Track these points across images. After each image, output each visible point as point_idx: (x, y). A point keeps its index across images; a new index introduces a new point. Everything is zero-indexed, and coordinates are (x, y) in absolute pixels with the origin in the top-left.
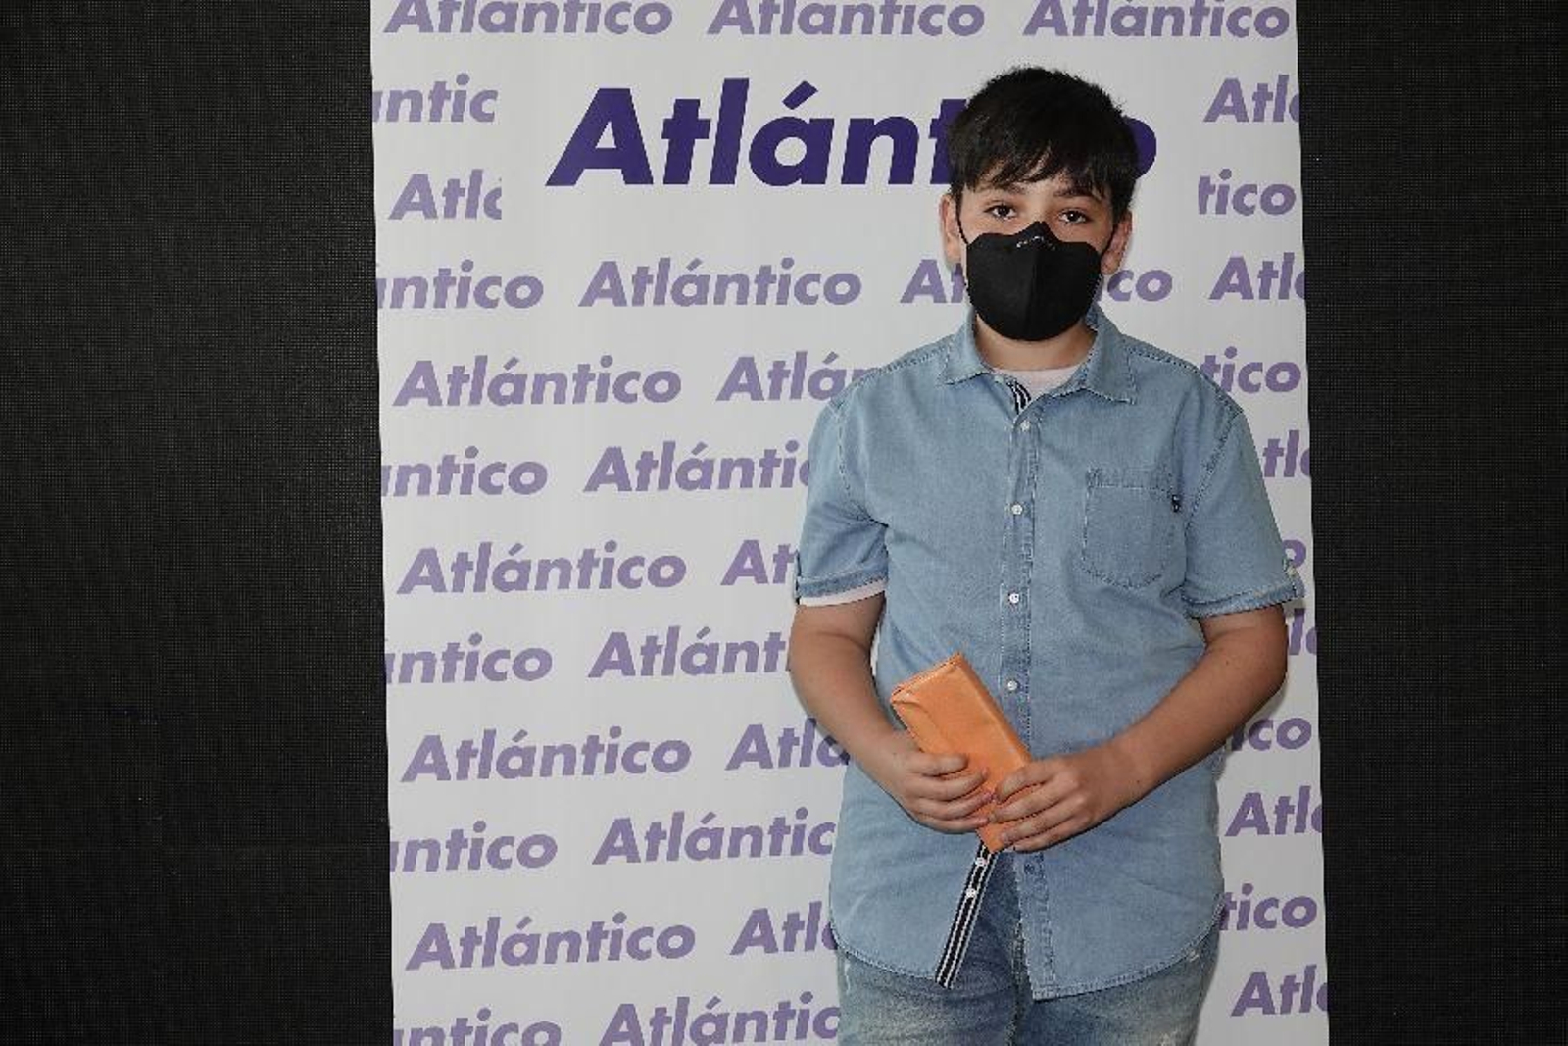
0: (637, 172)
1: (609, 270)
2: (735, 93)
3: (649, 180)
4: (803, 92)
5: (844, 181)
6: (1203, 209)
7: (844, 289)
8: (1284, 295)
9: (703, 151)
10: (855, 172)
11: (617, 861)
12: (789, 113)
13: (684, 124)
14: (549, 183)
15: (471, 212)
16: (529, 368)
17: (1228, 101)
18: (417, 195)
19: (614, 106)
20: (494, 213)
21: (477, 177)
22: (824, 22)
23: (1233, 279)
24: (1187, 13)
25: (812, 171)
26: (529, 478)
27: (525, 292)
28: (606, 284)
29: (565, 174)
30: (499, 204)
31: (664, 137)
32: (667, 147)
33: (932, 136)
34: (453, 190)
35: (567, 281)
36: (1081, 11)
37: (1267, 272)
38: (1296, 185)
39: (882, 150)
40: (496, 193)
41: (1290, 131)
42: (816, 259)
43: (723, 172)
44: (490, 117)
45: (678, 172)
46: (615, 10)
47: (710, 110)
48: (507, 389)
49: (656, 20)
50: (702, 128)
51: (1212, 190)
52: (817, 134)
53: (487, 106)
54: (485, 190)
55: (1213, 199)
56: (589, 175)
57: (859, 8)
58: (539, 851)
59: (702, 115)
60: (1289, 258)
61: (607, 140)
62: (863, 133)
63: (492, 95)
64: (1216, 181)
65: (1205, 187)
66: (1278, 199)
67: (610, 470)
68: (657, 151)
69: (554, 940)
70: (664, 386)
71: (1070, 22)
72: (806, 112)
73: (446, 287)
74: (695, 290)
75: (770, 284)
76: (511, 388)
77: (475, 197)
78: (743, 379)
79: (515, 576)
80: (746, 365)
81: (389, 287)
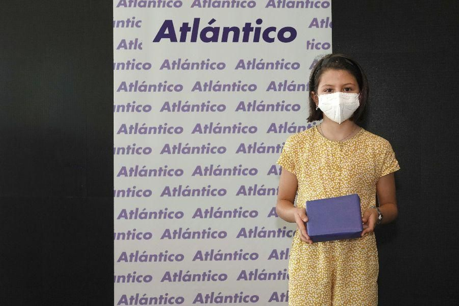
0: (173, 39)
1: (167, 61)
2: (197, 21)
3: (176, 41)
4: (213, 21)
5: (222, 41)
6: (308, 48)
7: (221, 66)
9: (189, 34)
10: (225, 39)
11: (166, 196)
12: (209, 26)
13: (185, 28)
14: (153, 42)
15: (135, 48)
16: (148, 84)
17: (314, 23)
18: (123, 44)
19: (168, 24)
20: (140, 48)
21: (137, 40)
22: (217, 5)
24: (305, 3)
25: (215, 39)
26: (148, 108)
27: (147, 66)
28: (166, 65)
29: (157, 39)
30: (141, 46)
31: (180, 31)
32: (181, 34)
33: (243, 31)
34: (131, 43)
35: (157, 64)
36: (279, 2)
38: (331, 43)
39: (231, 34)
40: (141, 44)
41: (329, 30)
43: (194, 39)
44: (140, 27)
45: (183, 39)
46: (169, 2)
47: (191, 25)
48: (143, 88)
49: (179, 4)
50: (189, 29)
51: (310, 44)
52: (216, 31)
53: (139, 24)
54: (138, 43)
55: (310, 46)
56: (162, 40)
57: (227, 2)
58: (148, 193)
59: (189, 26)
61: (167, 32)
62: (227, 30)
63: (140, 21)
64: (311, 42)
65: (308, 43)
66: (326, 46)
67: (166, 107)
68: (178, 34)
69: (151, 214)
70: (179, 88)
71: (276, 4)
72: (213, 25)
73: (129, 65)
74: (187, 66)
75: (204, 65)
76: (144, 88)
77: (136, 45)
78: (197, 86)
79: (144, 130)
80: (198, 83)
81: (116, 65)
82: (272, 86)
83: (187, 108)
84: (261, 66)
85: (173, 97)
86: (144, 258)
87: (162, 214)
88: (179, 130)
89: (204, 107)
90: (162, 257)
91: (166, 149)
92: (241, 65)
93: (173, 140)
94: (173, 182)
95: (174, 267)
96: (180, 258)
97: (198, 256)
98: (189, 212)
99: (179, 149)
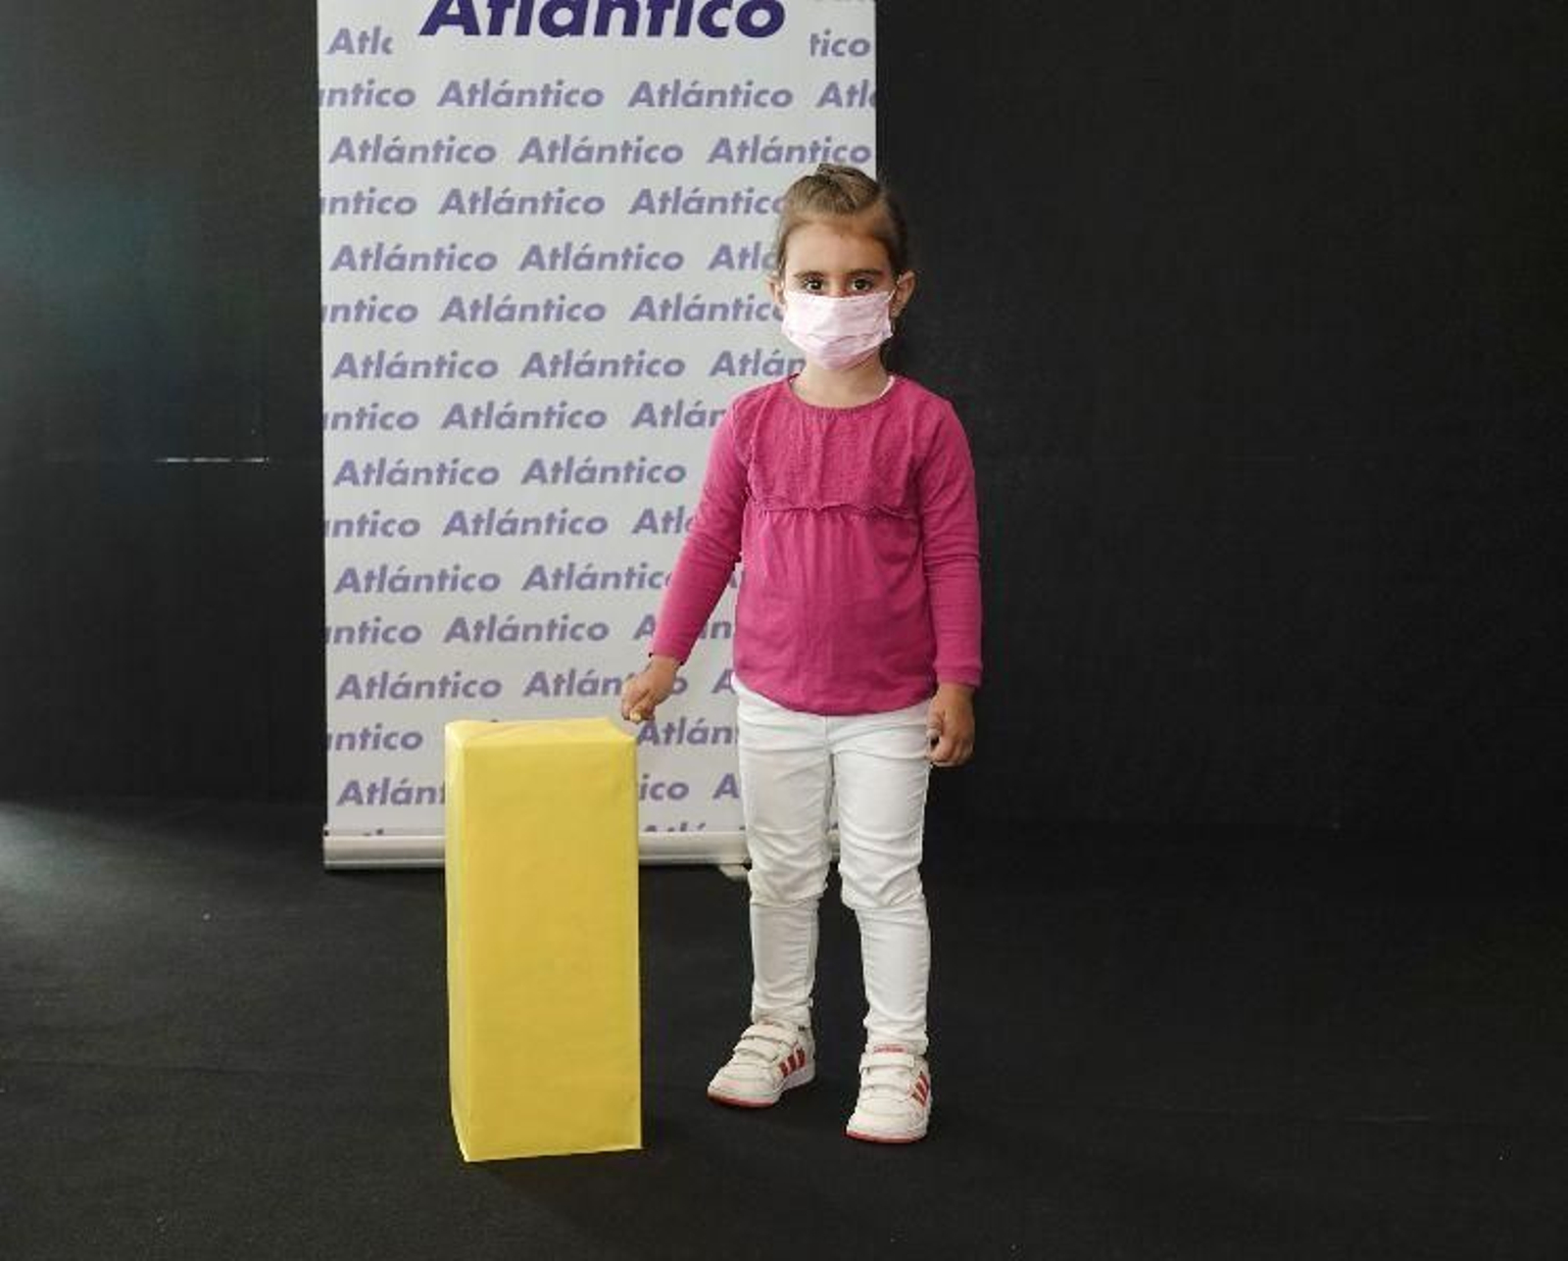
0: (471, 28)
1: (454, 85)
3: (479, 33)
5: (594, 34)
6: (813, 52)
7: (593, 98)
8: (862, 104)
9: (511, 15)
10: (602, 28)
11: (454, 429)
14: (421, 34)
15: (374, 51)
16: (408, 142)
18: (343, 41)
20: (387, 51)
21: (377, 30)
23: (831, 95)
25: (576, 28)
26: (407, 206)
27: (405, 98)
28: (452, 94)
29: (429, 29)
30: (390, 46)
31: (488, 8)
32: (489, 14)
33: (649, 7)
34: (363, 38)
35: (429, 92)
37: (852, 92)
38: (871, 38)
39: (618, 15)
40: (388, 40)
42: (577, 80)
43: (523, 28)
45: (496, 28)
48: (394, 154)
50: (511, 2)
51: (818, 42)
52: (579, 7)
54: (382, 38)
55: (819, 48)
56: (443, 30)
58: (409, 421)
60: (866, 83)
61: (454, 9)
62: (607, 7)
64: (822, 37)
65: (814, 39)
66: (860, 48)
67: (453, 201)
68: (483, 16)
69: (417, 472)
70: (486, 154)
73: (359, 94)
74: (505, 97)
75: (549, 95)
76: (396, 154)
77: (376, 42)
78: (533, 150)
79: (397, 262)
80: (534, 142)
81: (327, 94)
82: (722, 150)
83: (505, 205)
84: (696, 98)
85: (471, 178)
86: (401, 583)
87: (444, 473)
88: (487, 262)
89: (551, 202)
90: (444, 580)
91: (454, 309)
92: (642, 94)
93: (472, 286)
94: (473, 393)
95: (475, 607)
96: (491, 583)
97: (537, 578)
98: (513, 469)
99: (487, 310)
